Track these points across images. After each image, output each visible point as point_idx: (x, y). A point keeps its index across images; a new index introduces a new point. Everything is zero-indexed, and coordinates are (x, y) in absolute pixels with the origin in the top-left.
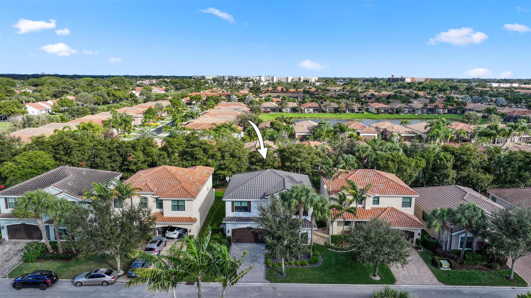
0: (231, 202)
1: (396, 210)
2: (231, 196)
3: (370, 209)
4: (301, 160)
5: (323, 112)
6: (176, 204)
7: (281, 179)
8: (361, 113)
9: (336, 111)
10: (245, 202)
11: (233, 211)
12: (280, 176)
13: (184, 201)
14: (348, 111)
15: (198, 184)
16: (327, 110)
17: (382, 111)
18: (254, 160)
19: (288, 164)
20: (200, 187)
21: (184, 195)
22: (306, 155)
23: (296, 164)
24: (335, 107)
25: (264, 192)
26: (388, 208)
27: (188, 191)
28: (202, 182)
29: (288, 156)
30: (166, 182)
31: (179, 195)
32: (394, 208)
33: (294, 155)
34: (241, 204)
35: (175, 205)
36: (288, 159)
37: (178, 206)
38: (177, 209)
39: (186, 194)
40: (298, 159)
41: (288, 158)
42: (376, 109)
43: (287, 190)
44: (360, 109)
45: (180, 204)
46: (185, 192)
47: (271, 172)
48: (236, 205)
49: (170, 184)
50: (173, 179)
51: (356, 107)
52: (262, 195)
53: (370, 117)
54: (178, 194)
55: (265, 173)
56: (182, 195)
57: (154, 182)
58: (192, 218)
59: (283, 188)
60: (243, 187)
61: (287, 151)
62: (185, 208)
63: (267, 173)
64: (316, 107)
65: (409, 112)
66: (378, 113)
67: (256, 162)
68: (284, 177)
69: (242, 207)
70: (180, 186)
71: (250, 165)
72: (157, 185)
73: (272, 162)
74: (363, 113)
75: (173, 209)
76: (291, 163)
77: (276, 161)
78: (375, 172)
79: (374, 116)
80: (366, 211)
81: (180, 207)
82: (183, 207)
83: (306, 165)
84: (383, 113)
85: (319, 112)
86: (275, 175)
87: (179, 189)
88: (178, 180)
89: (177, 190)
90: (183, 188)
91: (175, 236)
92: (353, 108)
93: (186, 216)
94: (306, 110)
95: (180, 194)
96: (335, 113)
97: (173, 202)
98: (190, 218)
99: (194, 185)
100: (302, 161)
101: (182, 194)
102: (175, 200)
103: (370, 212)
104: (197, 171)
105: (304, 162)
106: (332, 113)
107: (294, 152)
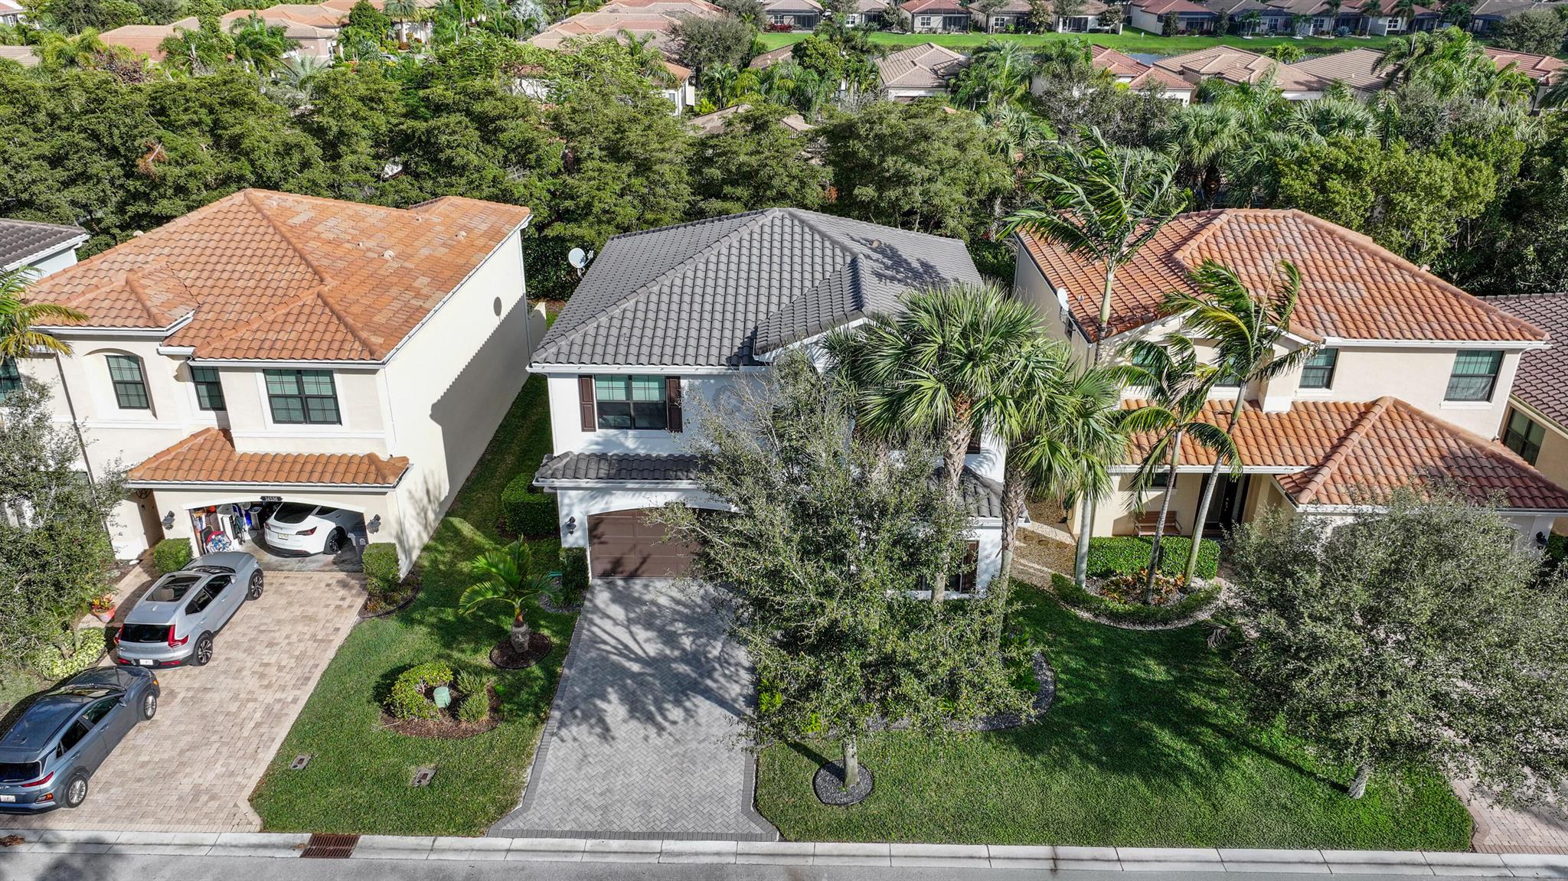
0: (575, 382)
1: (1419, 413)
2: (576, 349)
3: (1285, 408)
4: (927, 173)
5: (979, 28)
6: (292, 389)
7: (839, 260)
8: (1107, 32)
10: (648, 378)
11: (587, 425)
12: (834, 243)
13: (329, 373)
14: (1064, 23)
15: (422, 282)
16: (992, 21)
17: (1182, 26)
18: (715, 173)
19: (866, 192)
20: (427, 297)
21: (324, 346)
22: (951, 152)
23: (905, 194)
24: (1020, 9)
25: (751, 325)
26: (1374, 403)
27: (350, 320)
28: (447, 274)
29: (867, 153)
30: (247, 276)
31: (301, 345)
32: (1406, 406)
33: (895, 151)
34: (629, 390)
35: (286, 397)
36: (865, 170)
37: (303, 398)
38: (299, 415)
39: (339, 336)
40: (915, 169)
41: (868, 166)
42: (1160, 18)
43: (875, 316)
44: (1103, 19)
45: (310, 389)
46: (332, 328)
47: (788, 222)
48: (602, 392)
49: (263, 284)
50: (286, 260)
51: (1092, 11)
52: (738, 343)
53: (1140, 45)
54: (294, 335)
55: (757, 229)
56: (313, 345)
57: (182, 274)
58: (384, 456)
59: (849, 305)
60: (643, 298)
61: (862, 132)
62: (337, 410)
63: (767, 229)
64: (953, 11)
65: (1273, 28)
66: (1166, 34)
67: (724, 182)
68: (857, 248)
69: (636, 404)
70: (309, 298)
71: (699, 198)
72: (194, 291)
73: (795, 183)
74: (1114, 31)
75: (283, 415)
76: (881, 188)
77: (814, 177)
78: (1306, 222)
79: (1154, 44)
80: (1266, 423)
81: (312, 403)
82: (330, 403)
83: (949, 196)
84: (1183, 32)
85: (964, 27)
86: (808, 237)
87: (307, 310)
88: (309, 265)
89: (292, 318)
90: (326, 304)
91: (315, 544)
92: (1081, 13)
93: (350, 452)
94: (918, 21)
95: (306, 336)
96: (1017, 31)
97: (276, 378)
98: (372, 458)
99: (394, 291)
100: (930, 180)
101: (317, 336)
102: (280, 372)
103: (1287, 424)
104: (435, 220)
105: (939, 185)
106: (1007, 31)
107: (893, 135)
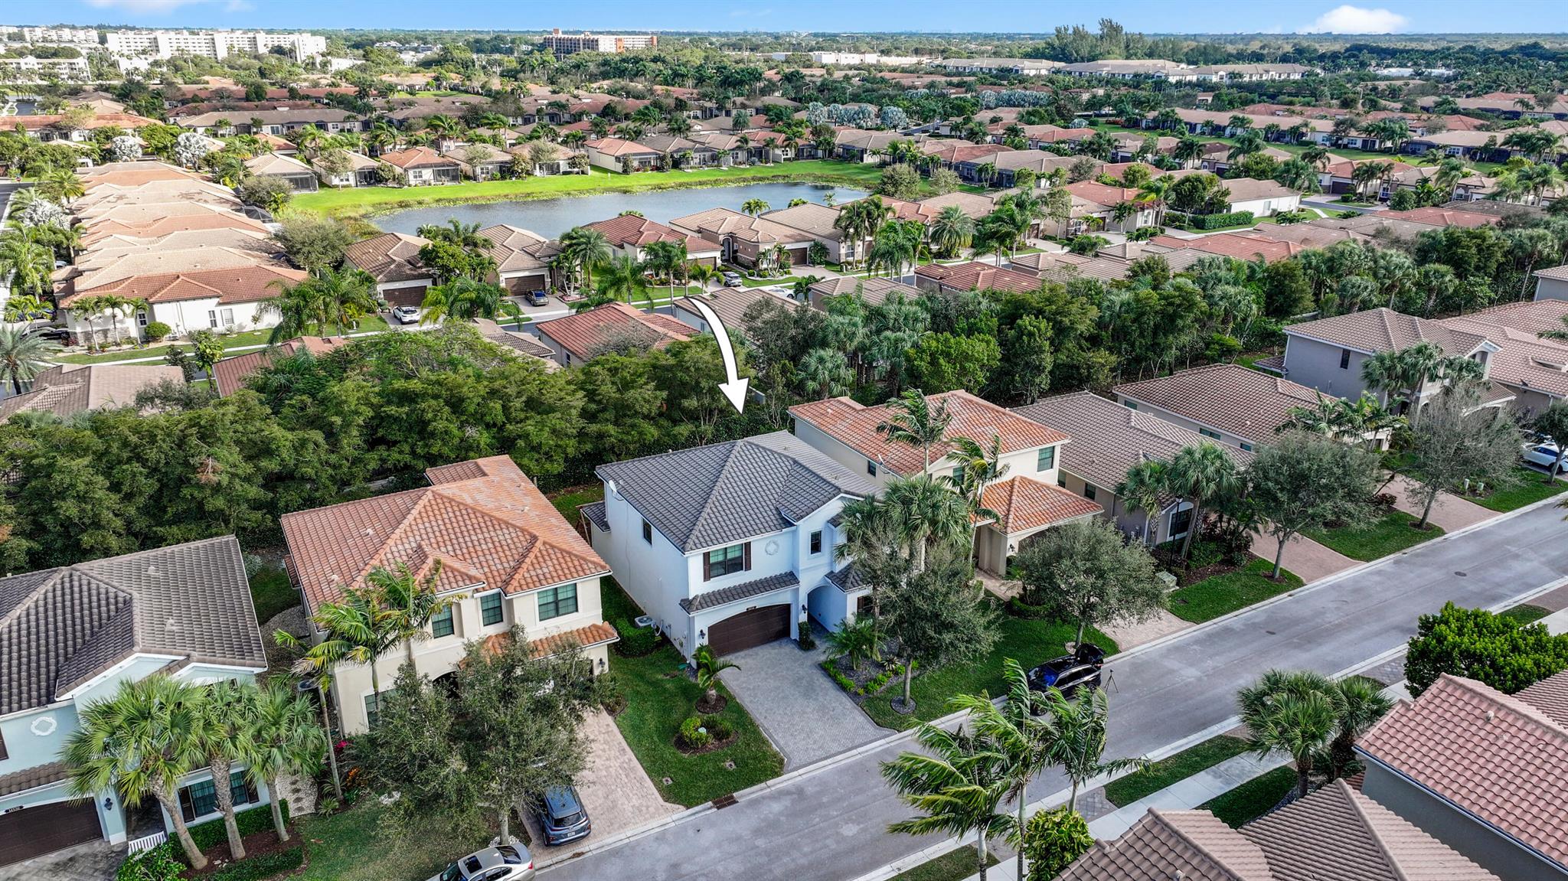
0: (701, 556)
1: (1030, 480)
2: (701, 540)
5: (468, 177)
6: (551, 599)
8: (578, 173)
9: (507, 171)
10: (734, 547)
11: (706, 578)
13: (575, 584)
14: (540, 169)
16: (478, 170)
17: (636, 164)
21: (573, 570)
24: (501, 159)
25: (772, 507)
26: (1013, 480)
27: (574, 553)
31: (560, 572)
32: (1024, 478)
34: (725, 555)
35: (547, 604)
37: (556, 602)
38: (553, 613)
39: (576, 563)
42: (618, 159)
44: (573, 162)
45: (561, 596)
48: (712, 559)
50: (497, 527)
51: (563, 157)
54: (551, 568)
56: (566, 571)
60: (712, 505)
62: (577, 604)
64: (436, 164)
65: (704, 162)
66: (625, 172)
69: (729, 561)
70: (539, 545)
74: (583, 172)
75: (544, 615)
79: (619, 182)
81: (562, 604)
82: (571, 602)
84: (638, 170)
85: (455, 178)
88: (514, 526)
89: (540, 559)
92: (553, 159)
93: (581, 627)
94: (411, 175)
95: (558, 567)
96: (503, 178)
97: (543, 595)
98: (596, 627)
99: (556, 530)
106: (494, 178)
